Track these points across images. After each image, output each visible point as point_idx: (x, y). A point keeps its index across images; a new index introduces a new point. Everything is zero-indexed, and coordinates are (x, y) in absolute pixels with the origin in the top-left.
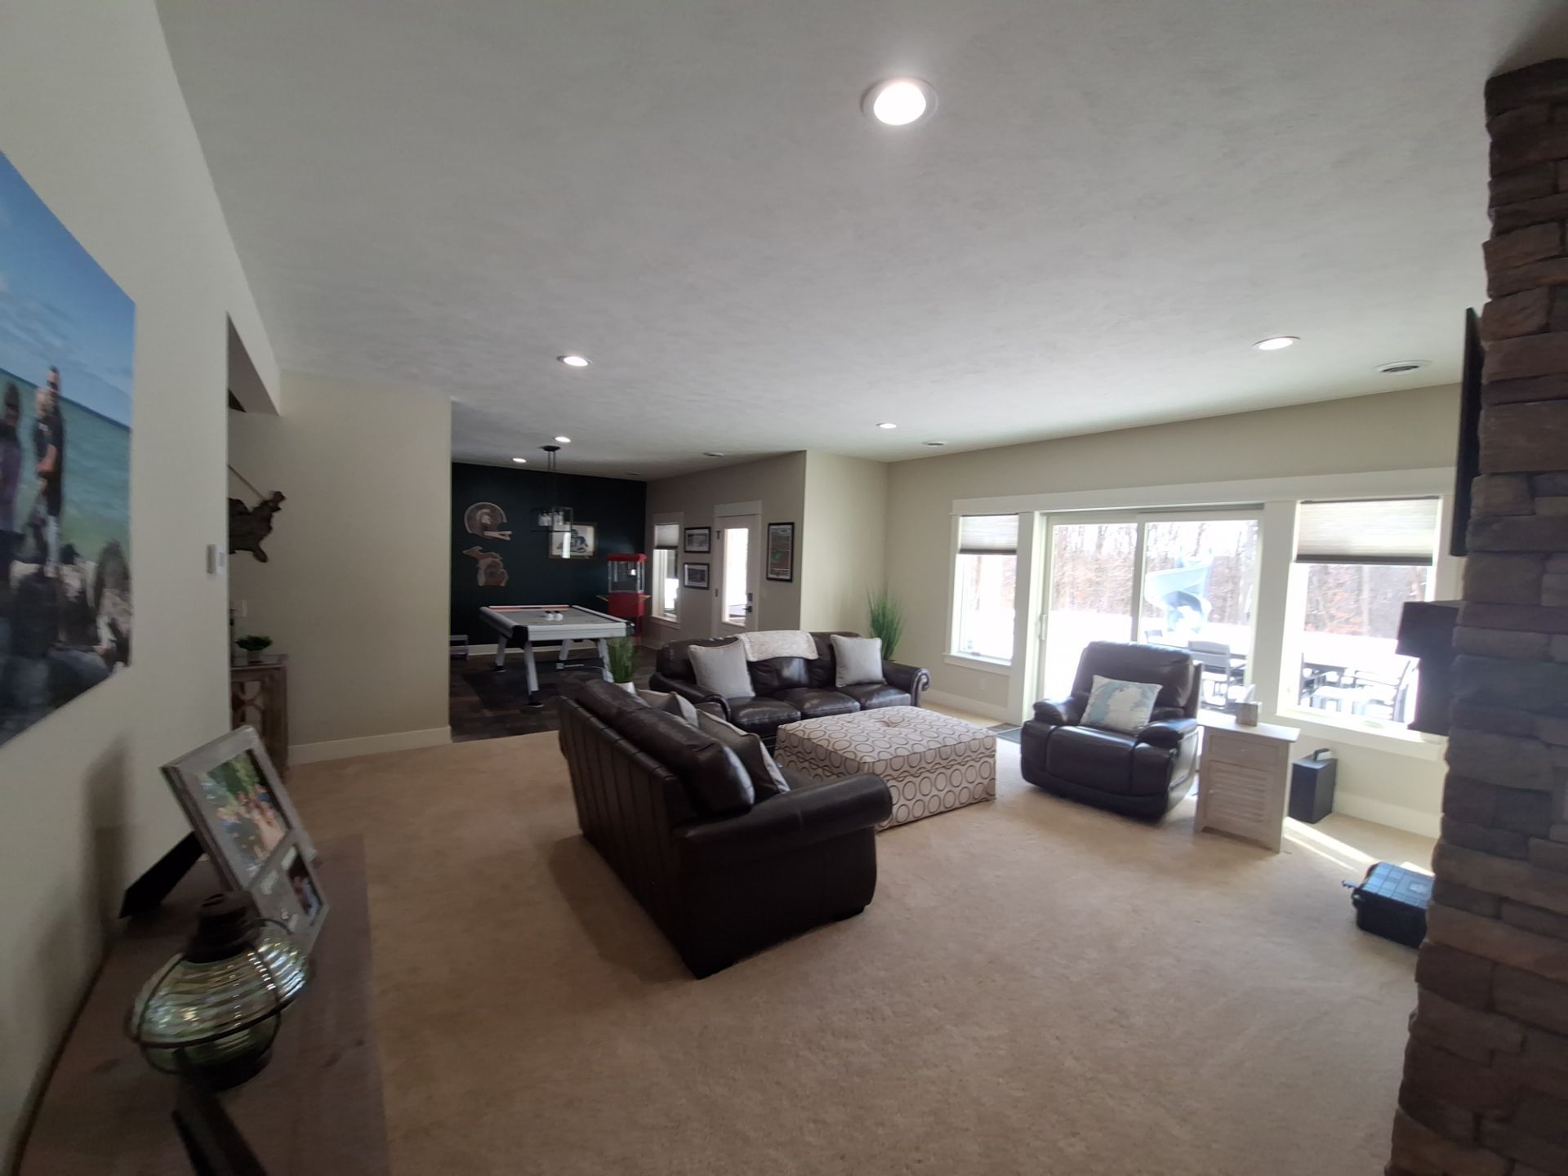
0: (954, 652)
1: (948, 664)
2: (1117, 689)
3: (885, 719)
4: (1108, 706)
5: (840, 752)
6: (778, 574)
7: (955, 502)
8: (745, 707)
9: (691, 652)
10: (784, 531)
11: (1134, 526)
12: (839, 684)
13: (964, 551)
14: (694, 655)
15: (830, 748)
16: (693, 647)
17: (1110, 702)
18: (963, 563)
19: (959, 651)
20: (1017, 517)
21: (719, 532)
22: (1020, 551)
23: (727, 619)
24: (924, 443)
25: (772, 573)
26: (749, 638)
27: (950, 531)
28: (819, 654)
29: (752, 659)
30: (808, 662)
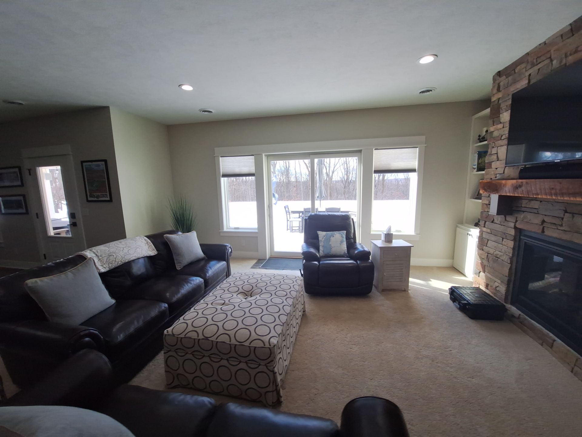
0: (225, 229)
1: (222, 236)
2: (331, 236)
3: (241, 290)
4: (331, 245)
5: (247, 344)
6: (98, 197)
7: (217, 150)
8: (114, 322)
9: (30, 288)
10: (99, 166)
11: (307, 161)
12: (178, 268)
13: (224, 176)
14: (34, 290)
15: (234, 342)
16: (30, 282)
17: (331, 243)
18: (224, 181)
19: (227, 228)
20: (253, 157)
21: (29, 170)
22: (257, 174)
23: (52, 233)
24: (200, 110)
25: (90, 197)
26: (94, 253)
27: (215, 166)
28: (157, 250)
29: (103, 270)
30: (150, 258)
